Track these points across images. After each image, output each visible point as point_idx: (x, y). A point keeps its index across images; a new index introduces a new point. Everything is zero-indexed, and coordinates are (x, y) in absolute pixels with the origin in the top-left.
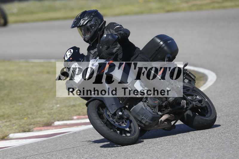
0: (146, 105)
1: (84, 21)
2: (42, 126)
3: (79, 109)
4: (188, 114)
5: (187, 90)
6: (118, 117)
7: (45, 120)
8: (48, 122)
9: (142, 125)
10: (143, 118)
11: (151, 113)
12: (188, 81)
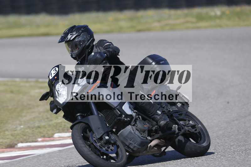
0: (135, 129)
1: (71, 36)
2: (4, 147)
3: (44, 131)
4: (180, 139)
5: (179, 115)
6: (105, 142)
7: (8, 141)
8: (11, 144)
9: (130, 150)
10: (131, 143)
11: (140, 137)
12: (181, 105)
